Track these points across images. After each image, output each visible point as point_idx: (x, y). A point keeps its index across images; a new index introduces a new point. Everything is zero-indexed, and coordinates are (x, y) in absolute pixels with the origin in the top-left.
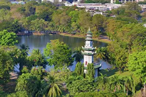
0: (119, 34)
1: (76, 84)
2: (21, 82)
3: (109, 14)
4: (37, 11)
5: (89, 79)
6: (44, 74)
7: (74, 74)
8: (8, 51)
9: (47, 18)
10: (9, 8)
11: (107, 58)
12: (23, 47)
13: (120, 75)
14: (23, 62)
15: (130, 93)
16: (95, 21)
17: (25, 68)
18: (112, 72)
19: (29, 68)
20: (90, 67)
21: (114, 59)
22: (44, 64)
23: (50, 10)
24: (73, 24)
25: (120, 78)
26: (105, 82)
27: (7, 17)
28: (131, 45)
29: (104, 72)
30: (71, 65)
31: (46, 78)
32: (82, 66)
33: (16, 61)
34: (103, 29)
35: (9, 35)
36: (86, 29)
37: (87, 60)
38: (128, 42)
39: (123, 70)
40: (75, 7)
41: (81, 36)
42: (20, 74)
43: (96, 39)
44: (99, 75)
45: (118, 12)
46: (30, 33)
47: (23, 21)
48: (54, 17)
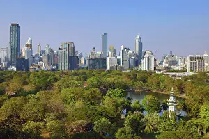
0: (193, 92)
1: (163, 125)
2: (127, 121)
3: (186, 78)
4: (138, 76)
5: (173, 122)
6: (142, 117)
7: (162, 118)
8: (120, 101)
9: (144, 81)
10: (121, 75)
11: (185, 108)
12: (129, 99)
13: (194, 121)
14: (128, 108)
15: (202, 134)
16: (176, 83)
17: (130, 112)
18: (188, 119)
19: (133, 112)
20: (173, 114)
21: (190, 110)
22: (142, 110)
23: (146, 76)
24: (162, 85)
25: (195, 122)
26: (184, 124)
27: (120, 80)
28: (202, 100)
29: (183, 118)
30: (160, 112)
31: (143, 120)
32: (167, 113)
33: (124, 107)
34: (182, 88)
35: (120, 91)
36: (171, 88)
37: (171, 109)
38: (200, 98)
39: (196, 117)
40: (163, 74)
41: (167, 93)
42: (126, 116)
43: (178, 95)
44: (179, 120)
45: (192, 77)
46: (133, 91)
47: (129, 82)
48: (149, 80)
